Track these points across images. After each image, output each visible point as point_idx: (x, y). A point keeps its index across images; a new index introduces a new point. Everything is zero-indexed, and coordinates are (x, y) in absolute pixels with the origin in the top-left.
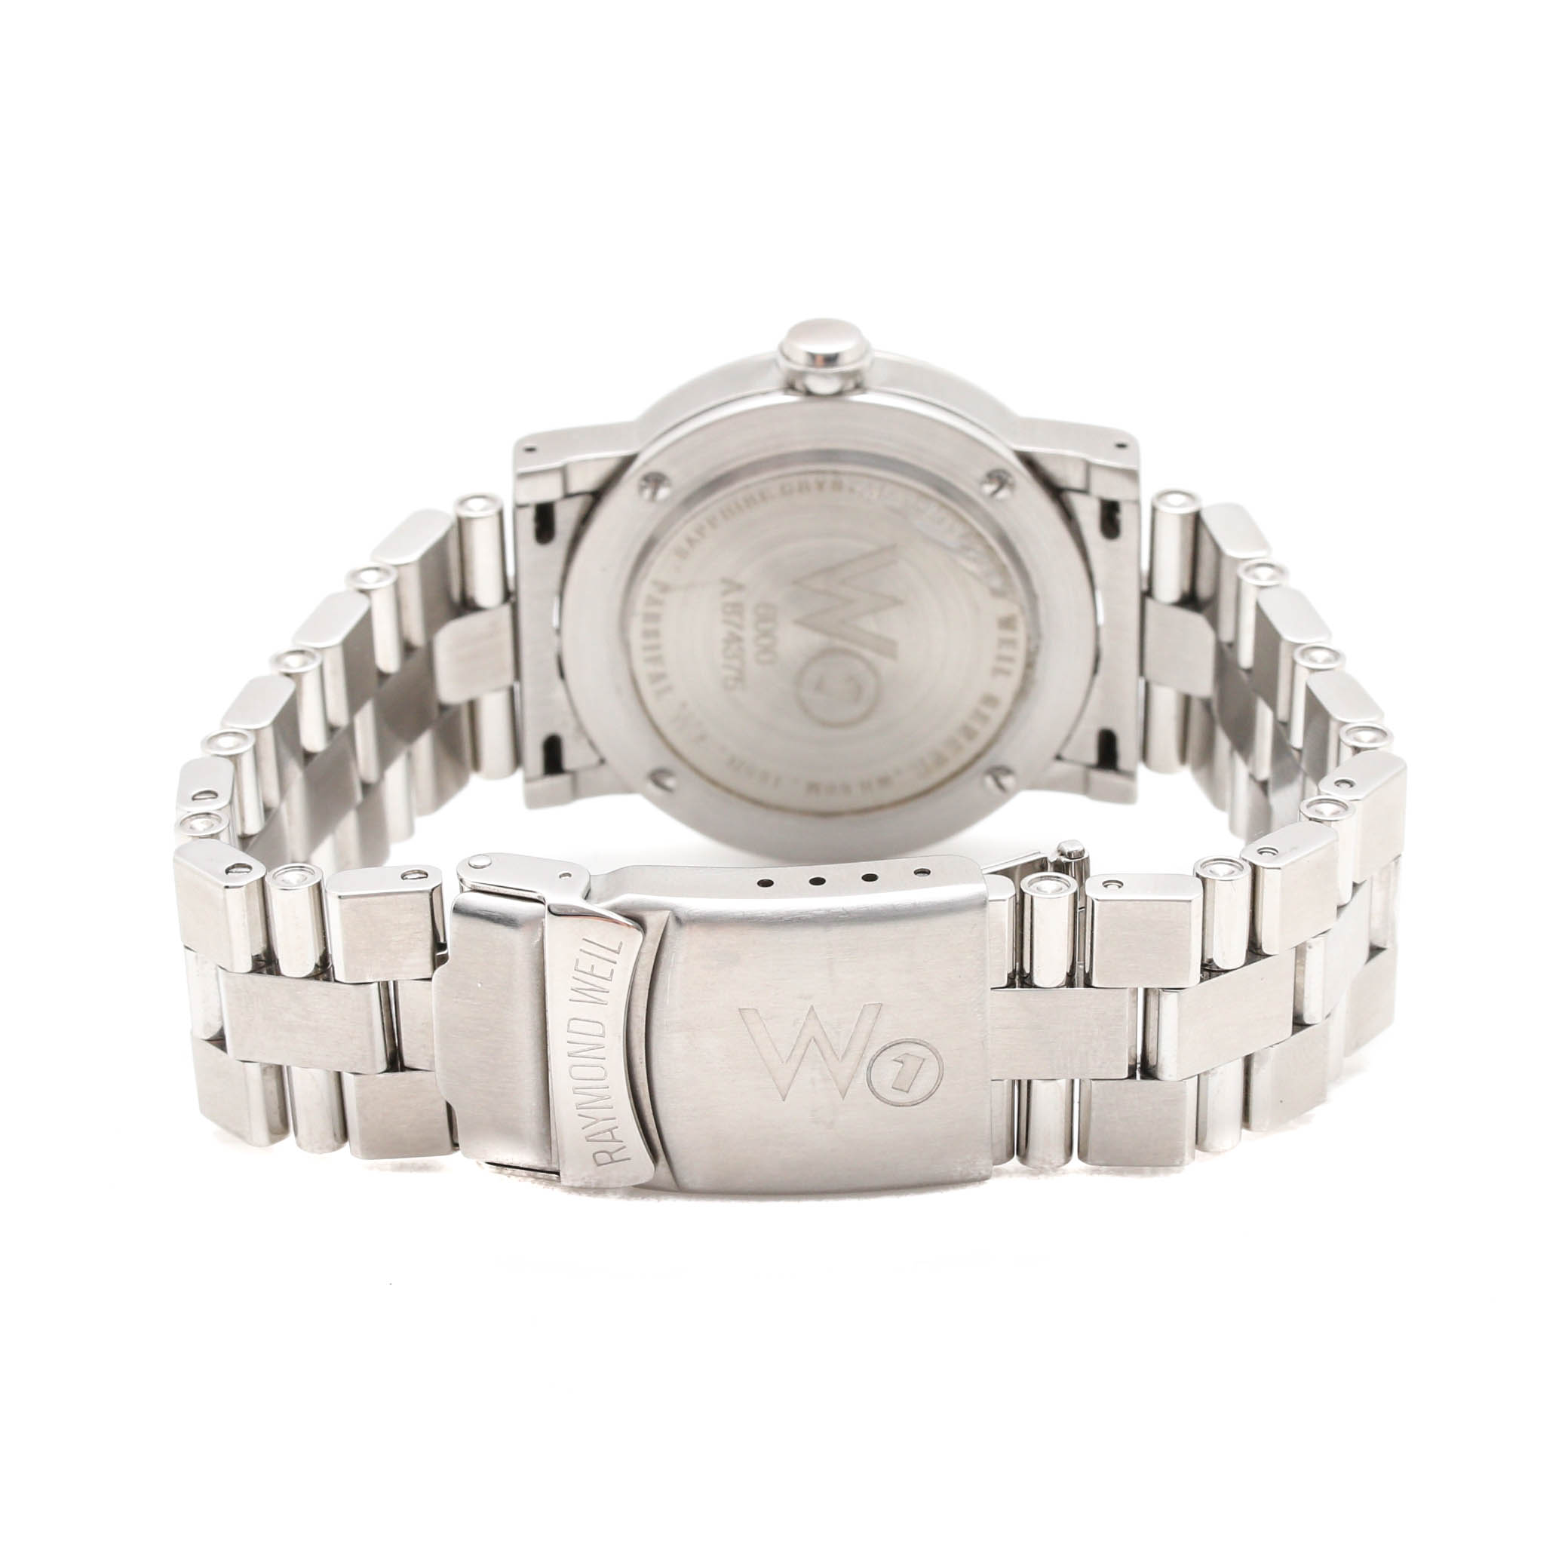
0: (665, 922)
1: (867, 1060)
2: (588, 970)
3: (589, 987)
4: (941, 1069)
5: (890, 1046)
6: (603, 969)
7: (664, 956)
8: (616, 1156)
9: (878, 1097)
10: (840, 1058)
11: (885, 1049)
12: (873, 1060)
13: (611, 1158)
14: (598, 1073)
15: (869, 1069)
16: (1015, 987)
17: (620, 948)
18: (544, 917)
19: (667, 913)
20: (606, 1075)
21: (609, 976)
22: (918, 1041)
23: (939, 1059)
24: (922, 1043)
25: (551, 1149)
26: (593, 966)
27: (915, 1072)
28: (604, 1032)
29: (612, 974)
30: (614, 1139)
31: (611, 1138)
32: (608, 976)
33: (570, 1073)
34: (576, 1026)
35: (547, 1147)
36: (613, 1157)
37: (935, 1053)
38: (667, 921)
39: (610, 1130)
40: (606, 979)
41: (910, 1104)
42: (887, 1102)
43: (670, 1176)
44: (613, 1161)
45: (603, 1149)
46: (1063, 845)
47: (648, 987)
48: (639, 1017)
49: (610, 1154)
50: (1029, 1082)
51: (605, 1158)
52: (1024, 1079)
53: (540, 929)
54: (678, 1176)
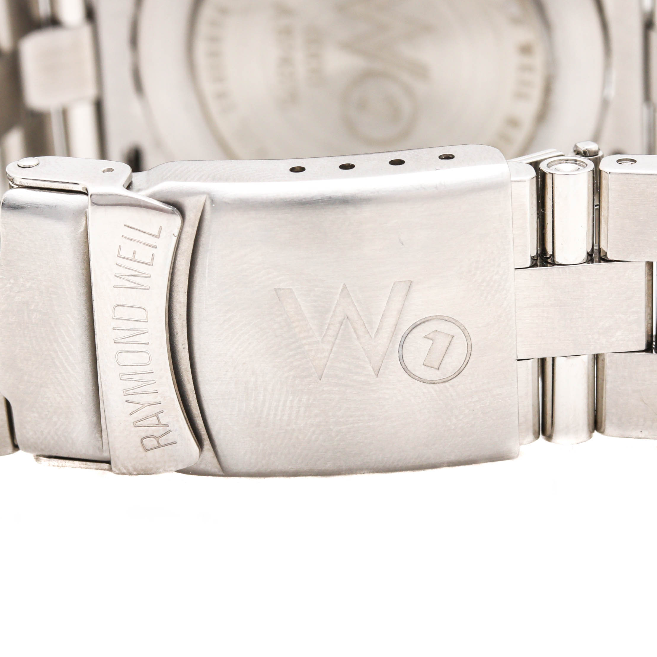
0: (202, 207)
1: (399, 337)
2: (130, 256)
3: (131, 272)
4: (470, 345)
5: (421, 324)
6: (144, 254)
7: (203, 240)
8: (162, 441)
9: (410, 374)
10: (373, 336)
11: (415, 326)
12: (405, 338)
13: (158, 443)
14: (143, 358)
15: (402, 345)
16: (538, 267)
17: (160, 232)
18: (88, 208)
19: (203, 198)
20: (150, 360)
21: (150, 261)
22: (446, 318)
23: (467, 336)
24: (451, 320)
25: (102, 437)
26: (134, 252)
27: (445, 349)
28: (147, 317)
29: (153, 259)
30: (159, 424)
31: (157, 422)
32: (148, 261)
33: (117, 360)
34: (120, 312)
35: (98, 435)
36: (159, 441)
37: (464, 330)
38: (204, 205)
39: (156, 415)
40: (147, 264)
41: (440, 381)
42: (419, 379)
43: (215, 460)
44: (159, 446)
45: (149, 434)
46: (578, 145)
47: (188, 273)
48: (180, 303)
49: (157, 438)
50: (553, 359)
51: (152, 442)
52: (548, 356)
53: (84, 219)
54: (222, 459)
